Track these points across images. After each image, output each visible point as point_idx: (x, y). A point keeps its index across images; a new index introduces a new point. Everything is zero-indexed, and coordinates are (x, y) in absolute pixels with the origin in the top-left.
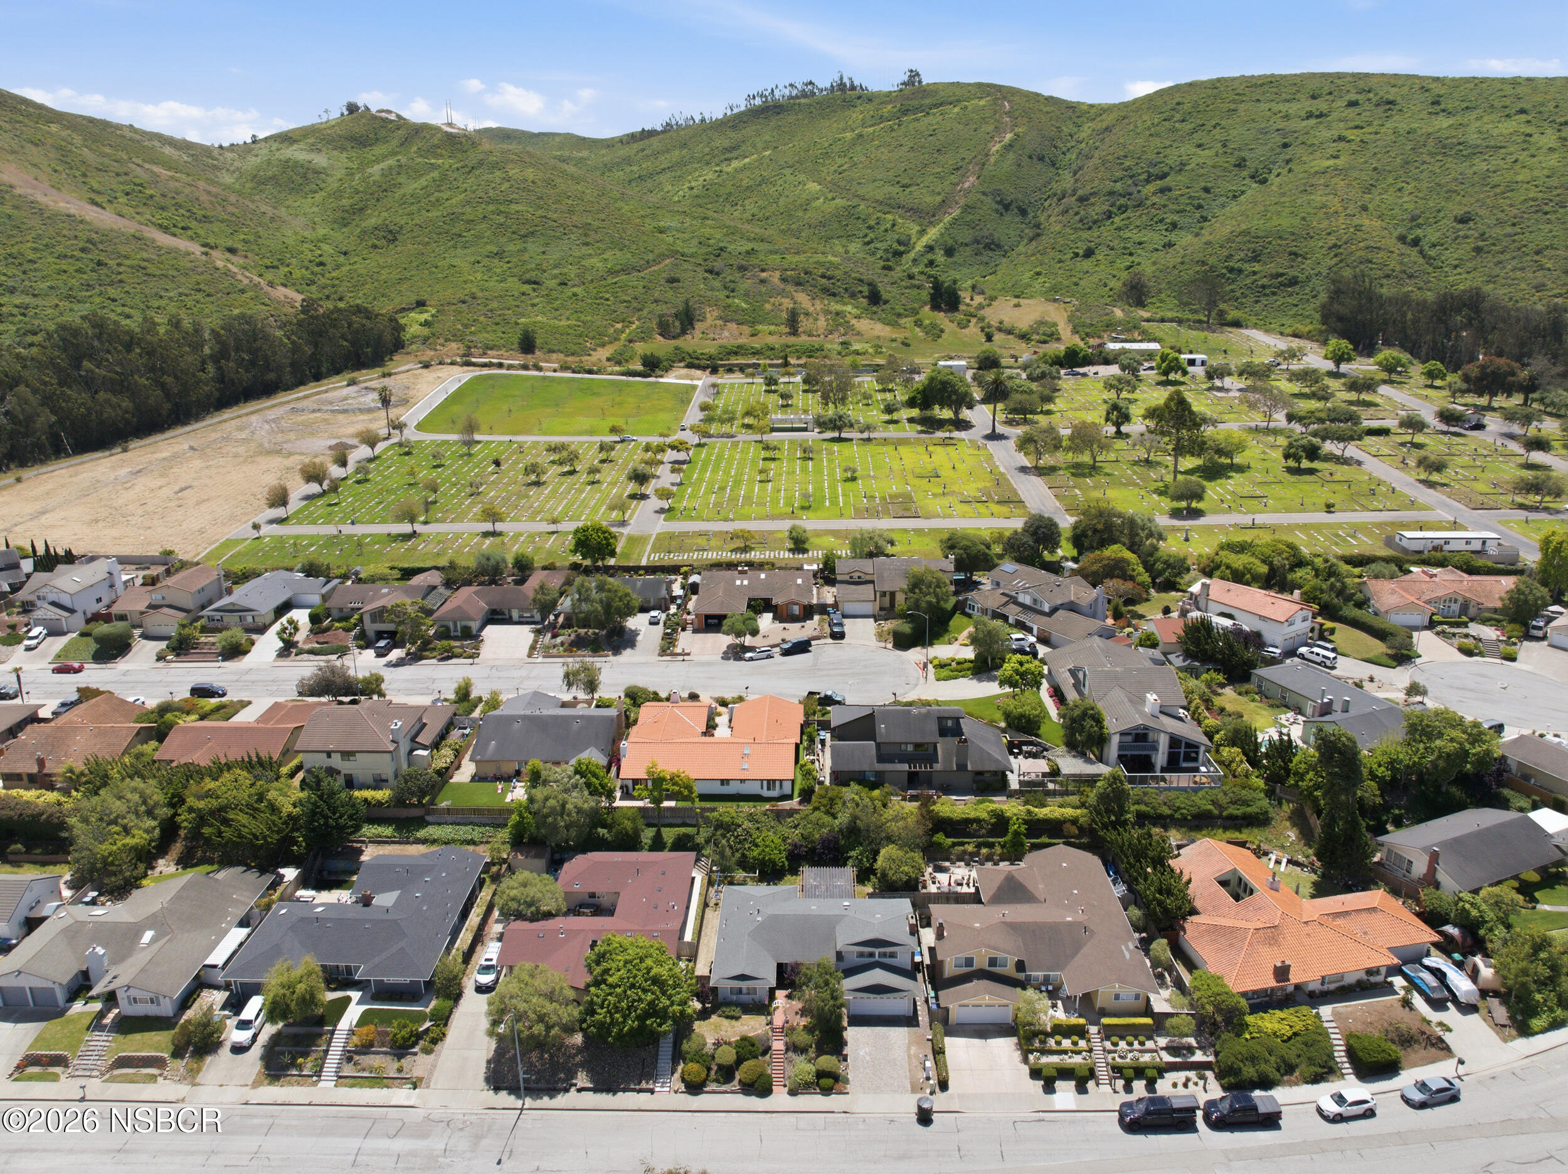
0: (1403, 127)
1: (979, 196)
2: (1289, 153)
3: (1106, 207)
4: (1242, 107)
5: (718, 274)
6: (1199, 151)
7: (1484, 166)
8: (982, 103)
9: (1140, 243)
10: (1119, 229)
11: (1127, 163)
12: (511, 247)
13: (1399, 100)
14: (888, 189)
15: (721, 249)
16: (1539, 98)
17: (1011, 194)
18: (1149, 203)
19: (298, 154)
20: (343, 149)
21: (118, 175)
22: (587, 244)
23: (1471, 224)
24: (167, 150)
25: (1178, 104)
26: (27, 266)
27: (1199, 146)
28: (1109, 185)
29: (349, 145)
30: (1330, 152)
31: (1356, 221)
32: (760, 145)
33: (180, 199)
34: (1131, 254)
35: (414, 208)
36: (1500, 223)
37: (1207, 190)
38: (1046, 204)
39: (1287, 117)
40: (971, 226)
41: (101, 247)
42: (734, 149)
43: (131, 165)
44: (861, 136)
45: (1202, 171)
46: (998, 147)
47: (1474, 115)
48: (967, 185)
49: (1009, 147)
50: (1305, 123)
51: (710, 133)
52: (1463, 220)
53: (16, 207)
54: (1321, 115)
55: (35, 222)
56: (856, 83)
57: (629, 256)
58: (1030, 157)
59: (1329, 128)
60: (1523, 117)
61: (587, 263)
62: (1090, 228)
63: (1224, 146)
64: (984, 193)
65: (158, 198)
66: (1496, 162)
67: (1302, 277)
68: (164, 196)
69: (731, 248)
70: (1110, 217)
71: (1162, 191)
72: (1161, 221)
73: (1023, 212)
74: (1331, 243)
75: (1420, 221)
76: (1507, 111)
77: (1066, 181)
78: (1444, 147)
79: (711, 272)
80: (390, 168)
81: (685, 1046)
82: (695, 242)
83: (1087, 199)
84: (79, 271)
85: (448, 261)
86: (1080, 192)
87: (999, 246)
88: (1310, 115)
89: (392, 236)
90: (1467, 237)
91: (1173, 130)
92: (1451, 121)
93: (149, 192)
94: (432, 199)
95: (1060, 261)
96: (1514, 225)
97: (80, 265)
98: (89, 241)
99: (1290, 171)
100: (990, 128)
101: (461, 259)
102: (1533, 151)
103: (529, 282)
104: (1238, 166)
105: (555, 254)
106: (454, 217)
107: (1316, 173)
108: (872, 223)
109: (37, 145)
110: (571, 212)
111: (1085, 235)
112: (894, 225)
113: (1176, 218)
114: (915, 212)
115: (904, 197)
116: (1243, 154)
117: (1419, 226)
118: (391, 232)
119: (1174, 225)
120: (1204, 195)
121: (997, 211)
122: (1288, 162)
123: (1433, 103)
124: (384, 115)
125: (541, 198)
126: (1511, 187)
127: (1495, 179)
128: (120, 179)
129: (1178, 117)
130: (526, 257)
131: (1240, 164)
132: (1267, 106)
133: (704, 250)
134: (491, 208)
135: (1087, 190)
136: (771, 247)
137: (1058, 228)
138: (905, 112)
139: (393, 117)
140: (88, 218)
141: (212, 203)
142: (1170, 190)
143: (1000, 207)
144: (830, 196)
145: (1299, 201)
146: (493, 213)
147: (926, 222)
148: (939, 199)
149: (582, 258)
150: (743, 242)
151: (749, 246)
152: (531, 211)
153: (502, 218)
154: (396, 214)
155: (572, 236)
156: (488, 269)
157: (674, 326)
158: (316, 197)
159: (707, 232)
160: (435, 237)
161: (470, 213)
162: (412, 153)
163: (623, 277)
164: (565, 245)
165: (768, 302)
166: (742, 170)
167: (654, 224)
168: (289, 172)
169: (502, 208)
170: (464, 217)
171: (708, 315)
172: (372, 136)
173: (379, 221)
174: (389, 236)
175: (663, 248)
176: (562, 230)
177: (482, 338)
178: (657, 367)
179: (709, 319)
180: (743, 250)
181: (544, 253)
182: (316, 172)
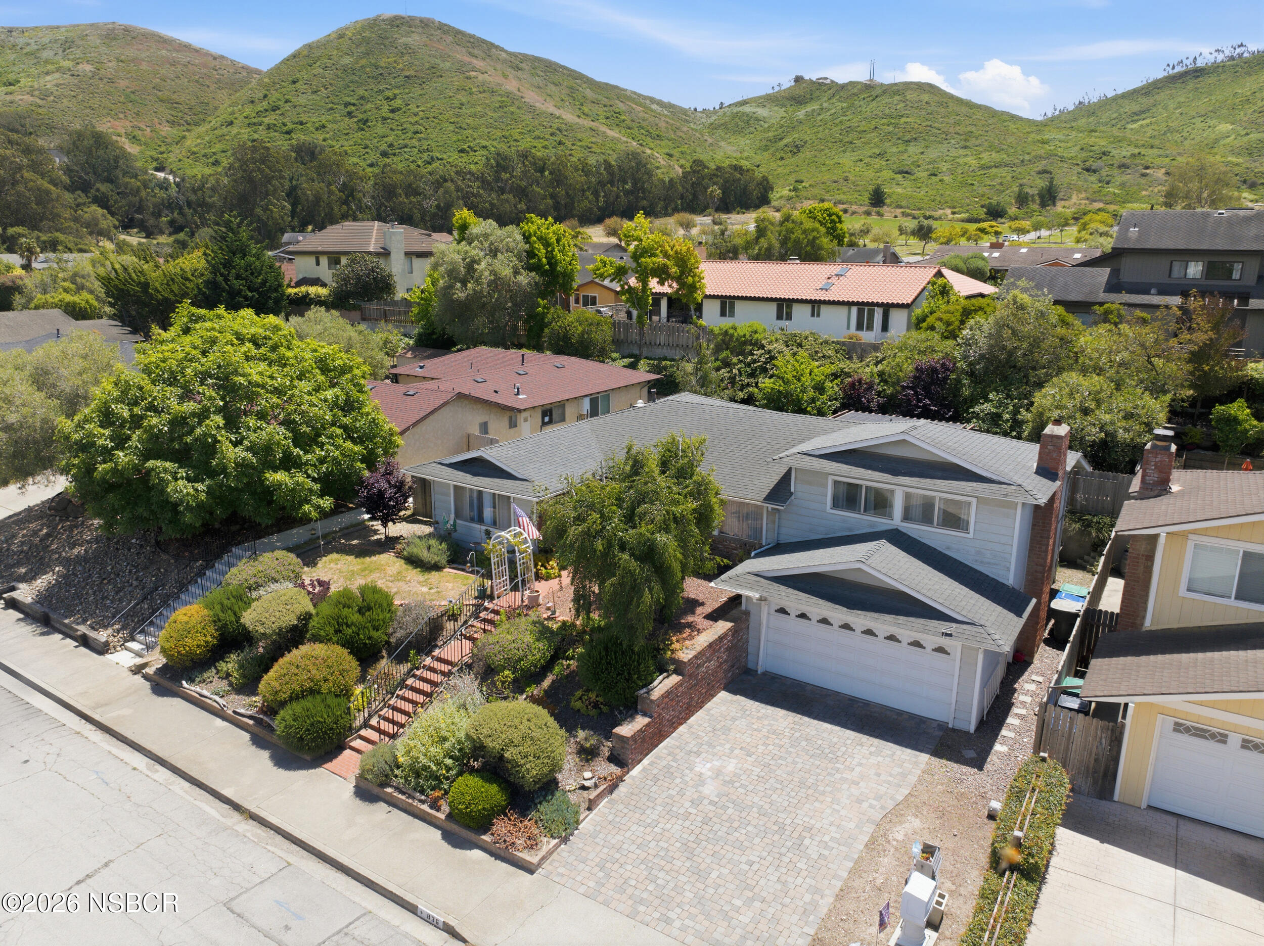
5: (1095, 171)
12: (894, 149)
15: (1104, 153)
19: (747, 109)
20: (783, 106)
21: (605, 106)
22: (965, 147)
24: (654, 107)
26: (512, 143)
29: (788, 103)
32: (1172, 106)
33: (643, 124)
35: (821, 129)
41: (565, 133)
42: (1143, 112)
43: (617, 102)
51: (1120, 101)
53: (519, 108)
55: (528, 118)
57: (1005, 156)
61: (961, 161)
65: (628, 122)
68: (633, 121)
69: (1114, 152)
79: (1088, 170)
80: (813, 110)
82: (1078, 148)
84: (545, 147)
85: (835, 160)
93: (623, 117)
94: (837, 121)
97: (546, 143)
98: (559, 129)
101: (847, 160)
103: (901, 172)
105: (932, 154)
106: (850, 130)
109: (556, 85)
110: (957, 123)
118: (796, 146)
124: (821, 81)
125: (931, 114)
128: (605, 109)
130: (905, 156)
133: (1084, 154)
134: (884, 121)
136: (1161, 152)
139: (828, 81)
140: (564, 117)
141: (666, 128)
144: (1244, 133)
146: (883, 125)
149: (959, 157)
150: (1129, 148)
151: (1136, 151)
152: (919, 122)
153: (891, 128)
154: (805, 134)
155: (953, 141)
156: (868, 165)
157: (1033, 201)
158: (752, 136)
159: (1092, 141)
160: (830, 145)
161: (864, 126)
162: (834, 100)
163: (994, 170)
164: (944, 148)
165: (1146, 190)
166: (1147, 125)
167: (1039, 138)
168: (737, 119)
169: (893, 121)
170: (858, 129)
171: (1074, 197)
172: (808, 96)
173: (791, 140)
174: (795, 150)
175: (1041, 152)
176: (944, 136)
177: (839, 197)
178: (1002, 217)
179: (1074, 199)
180: (1129, 154)
181: (922, 153)
182: (757, 120)
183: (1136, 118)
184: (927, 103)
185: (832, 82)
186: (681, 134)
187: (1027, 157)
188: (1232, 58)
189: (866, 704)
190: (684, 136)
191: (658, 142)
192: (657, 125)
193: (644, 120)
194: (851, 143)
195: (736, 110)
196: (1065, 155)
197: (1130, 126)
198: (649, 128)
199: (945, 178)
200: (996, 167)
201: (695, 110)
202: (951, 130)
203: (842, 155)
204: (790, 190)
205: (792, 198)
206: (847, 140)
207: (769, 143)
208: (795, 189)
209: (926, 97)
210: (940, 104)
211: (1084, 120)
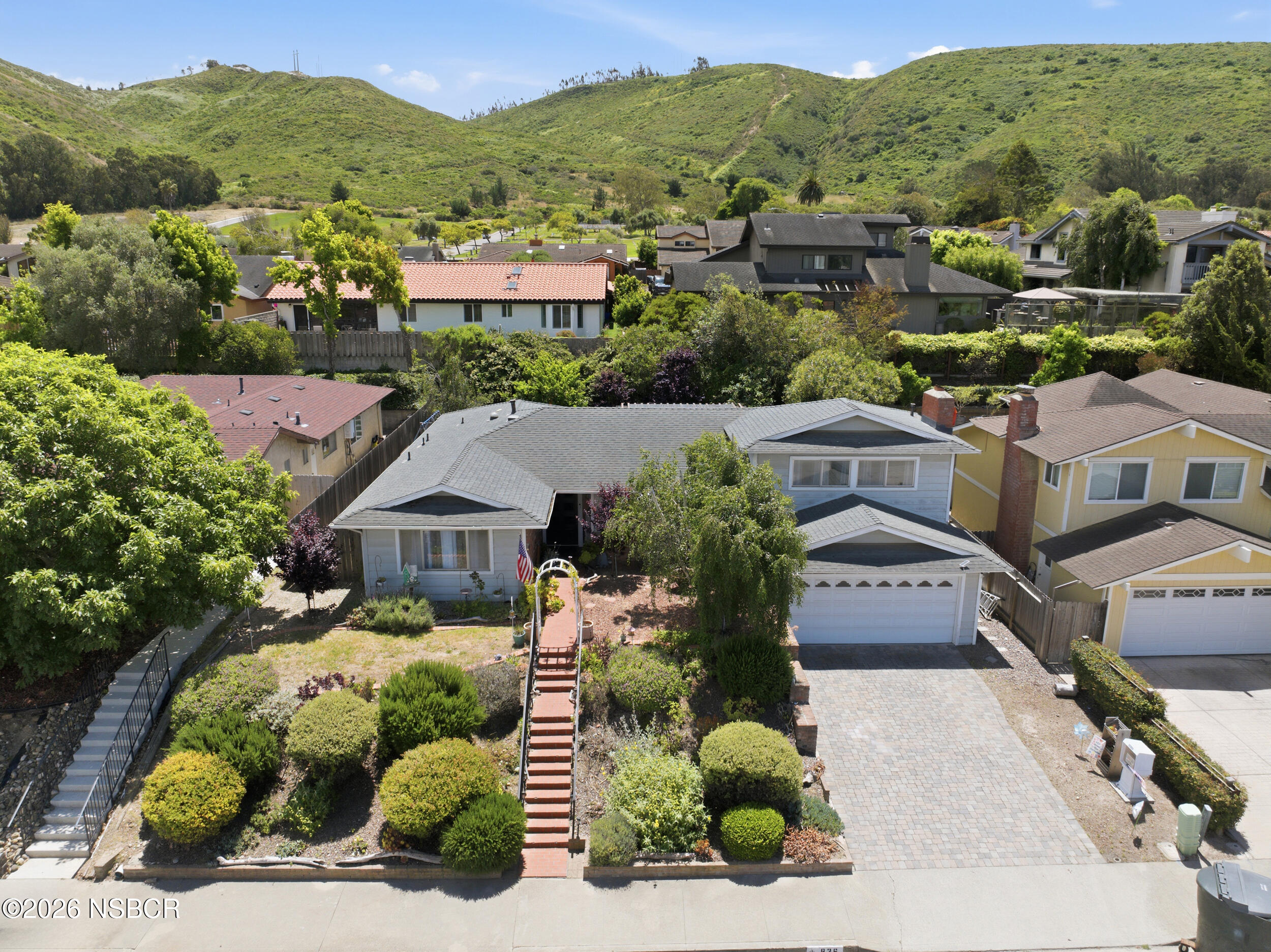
0: (1128, 76)
1: (763, 140)
2: (1031, 98)
3: (875, 144)
4: (987, 68)
5: (531, 173)
6: (953, 99)
7: (1204, 101)
8: (762, 74)
9: (906, 170)
10: (887, 160)
11: (890, 111)
12: (339, 145)
13: (1121, 59)
14: (682, 137)
15: (534, 157)
16: (1241, 55)
17: (789, 139)
18: (912, 139)
19: (156, 92)
20: (199, 92)
22: (410, 146)
23: (1201, 142)
24: (33, 80)
25: (932, 66)
27: (953, 96)
28: (875, 128)
29: (205, 90)
30: (1068, 96)
31: (1099, 141)
32: (571, 118)
33: (27, 100)
34: (899, 178)
35: (254, 120)
36: (1227, 140)
37: (962, 128)
38: (821, 148)
39: (1026, 72)
40: (757, 163)
42: (549, 121)
44: (658, 103)
45: (957, 114)
46: (777, 103)
47: (1186, 68)
48: (751, 132)
49: (788, 102)
50: (1043, 77)
51: (529, 110)
52: (1194, 140)
54: (1056, 71)
56: (654, 72)
57: (449, 156)
58: (805, 112)
59: (1064, 78)
60: (1230, 68)
61: (408, 159)
62: (861, 161)
63: (974, 95)
64: (766, 138)
66: (1213, 98)
67: (1055, 185)
69: (543, 157)
70: (877, 152)
71: (923, 129)
72: (924, 152)
73: (800, 154)
74: (1079, 158)
75: (1155, 142)
76: (1216, 64)
77: (838, 129)
78: (1166, 89)
79: (525, 172)
80: (238, 100)
81: (184, 700)
82: (511, 151)
83: (857, 139)
85: (278, 155)
86: (851, 134)
87: (781, 180)
88: (1046, 71)
89: (230, 141)
90: (1198, 152)
91: (929, 85)
92: (1167, 72)
94: (271, 113)
95: (836, 185)
96: (1240, 140)
99: (1034, 110)
100: (770, 91)
101: (292, 155)
102: (1245, 88)
103: (352, 169)
104: (988, 109)
105: (379, 151)
106: (288, 123)
107: (1058, 110)
108: (669, 163)
110: (397, 122)
111: (857, 166)
112: (688, 164)
113: (937, 149)
114: (706, 153)
115: (696, 143)
116: (991, 101)
117: (1154, 147)
118: (229, 138)
119: (936, 155)
120: (960, 132)
121: (778, 152)
122: (1031, 105)
123: (1151, 60)
124: (239, 68)
125: (370, 111)
126: (1232, 113)
127: (1217, 109)
129: (932, 76)
130: (352, 153)
131: (990, 108)
132: (1009, 65)
133: (518, 157)
134: (322, 116)
135: (857, 132)
136: (580, 158)
137: (833, 162)
138: (696, 85)
139: (247, 69)
141: (61, 108)
142: (930, 128)
143: (781, 149)
144: (632, 144)
145: (1047, 129)
146: (323, 119)
147: (716, 161)
148: (727, 143)
149: (406, 155)
150: (554, 153)
151: (560, 156)
152: (360, 119)
153: (332, 124)
154: (236, 125)
155: (397, 140)
156: (315, 160)
157: (487, 199)
158: (169, 123)
159: (522, 145)
160: (269, 138)
161: (302, 120)
162: (260, 90)
163: (442, 170)
164: (388, 146)
165: (577, 192)
166: (556, 133)
167: (474, 140)
168: (147, 104)
169: (333, 116)
170: (297, 123)
171: (520, 196)
172: (227, 83)
173: (221, 130)
174: (228, 142)
175: (481, 154)
176: (387, 134)
177: (300, 193)
178: (467, 215)
179: (521, 198)
180: (555, 159)
181: (369, 150)
182: (172, 105)
183: (544, 126)
184: (363, 99)
185: (252, 70)
186: (81, 116)
187: (469, 158)
188: (609, 80)
189: (886, 647)
190: (86, 119)
191: (53, 124)
192: (47, 103)
193: (27, 96)
194: (292, 137)
195: (143, 92)
196: (502, 157)
197: (542, 133)
198: (37, 106)
199: (398, 176)
200: (443, 166)
201: (89, 88)
202: (393, 128)
203: (284, 149)
204: (239, 185)
205: (244, 194)
206: (287, 133)
207: (193, 133)
208: (245, 185)
209: (362, 94)
210: (378, 102)
211: (501, 125)
